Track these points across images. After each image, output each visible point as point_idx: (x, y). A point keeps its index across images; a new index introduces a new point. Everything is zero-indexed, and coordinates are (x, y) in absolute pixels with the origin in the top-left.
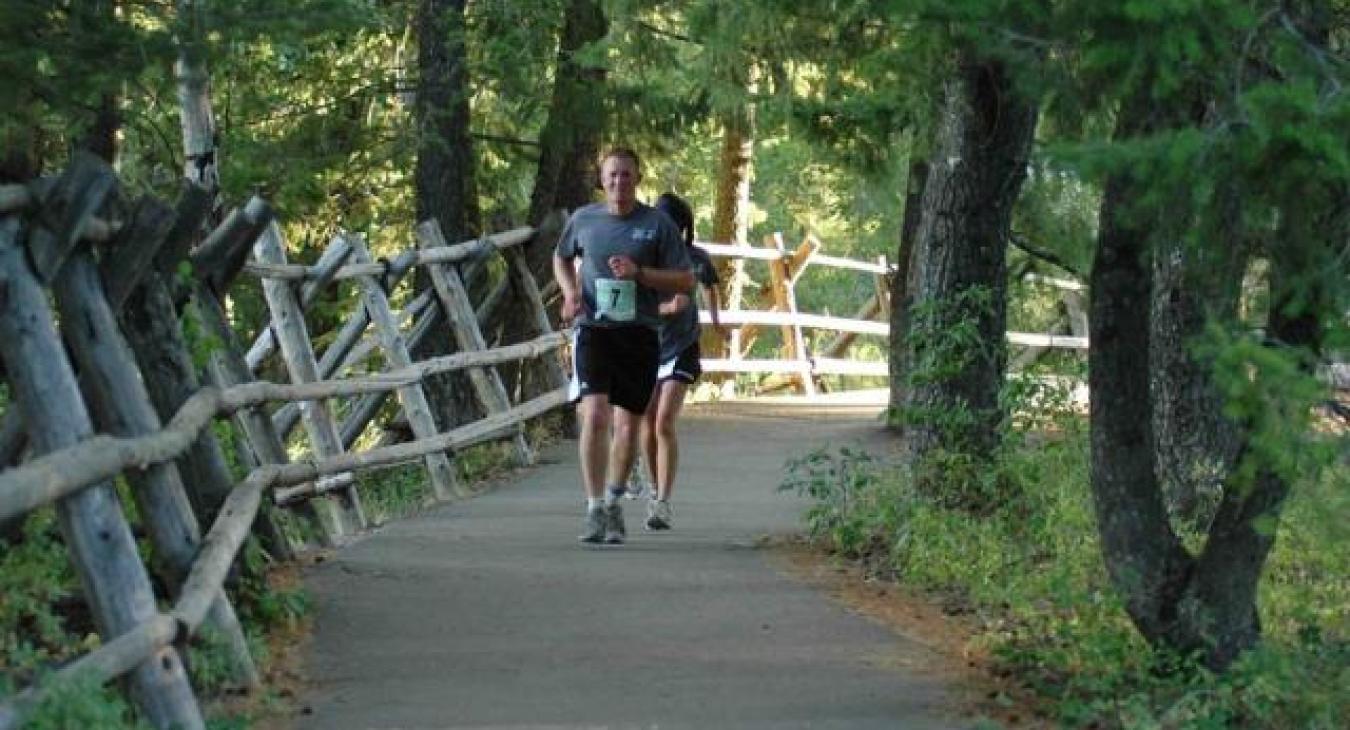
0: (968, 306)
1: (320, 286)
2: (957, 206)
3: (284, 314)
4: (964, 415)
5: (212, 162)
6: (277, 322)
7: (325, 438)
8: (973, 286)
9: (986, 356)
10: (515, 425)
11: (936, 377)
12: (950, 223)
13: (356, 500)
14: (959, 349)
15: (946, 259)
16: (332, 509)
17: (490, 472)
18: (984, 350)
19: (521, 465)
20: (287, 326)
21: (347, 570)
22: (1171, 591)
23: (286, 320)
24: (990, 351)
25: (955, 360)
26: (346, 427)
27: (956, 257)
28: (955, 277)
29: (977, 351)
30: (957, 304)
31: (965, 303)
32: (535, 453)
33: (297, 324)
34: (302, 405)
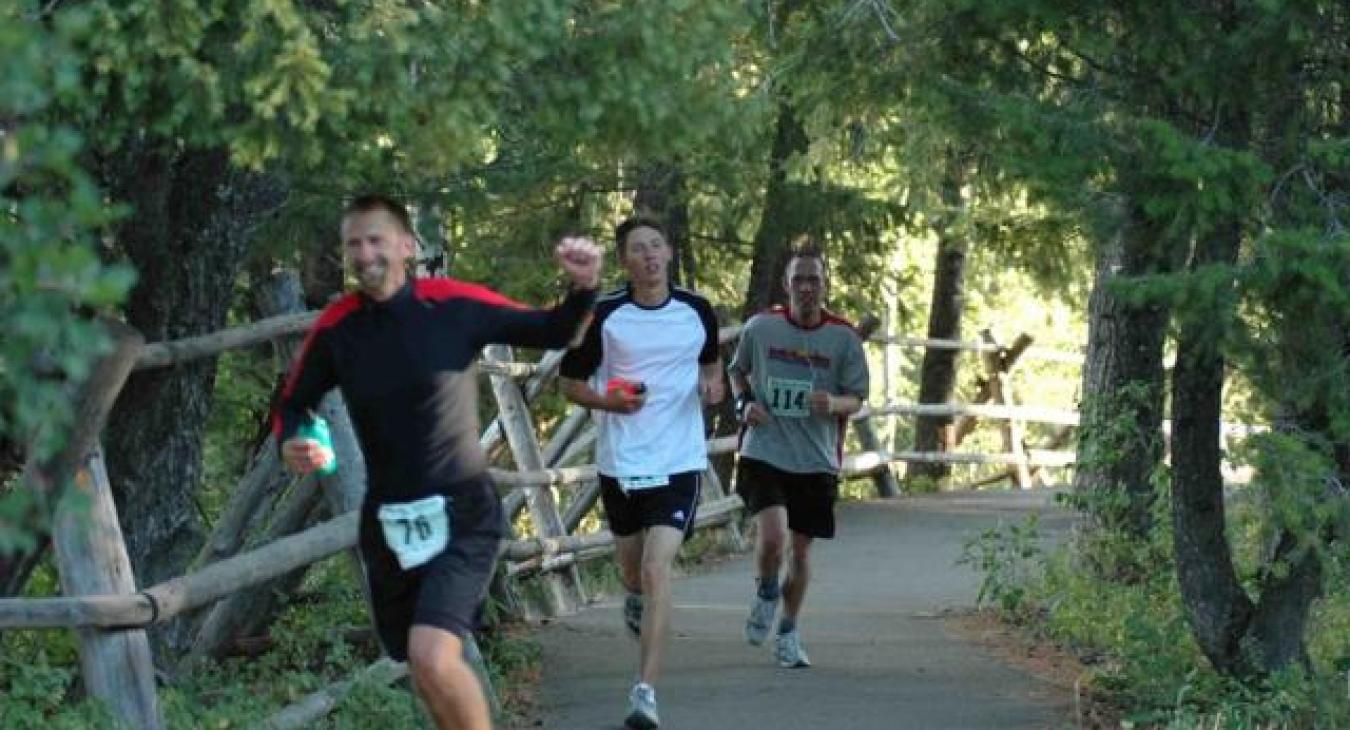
0: (1129, 400)
1: (544, 382)
2: (1118, 309)
3: (511, 408)
4: (1123, 498)
5: (442, 266)
6: (505, 415)
7: (548, 522)
8: (1132, 382)
9: (1144, 444)
10: (728, 513)
11: (1100, 464)
12: (1113, 325)
13: (577, 580)
14: (1120, 439)
15: (1108, 357)
16: (556, 587)
17: (704, 558)
18: (1142, 441)
19: (734, 552)
20: (513, 419)
21: (570, 629)
22: (1233, 631)
23: (514, 412)
24: (1148, 441)
25: (1116, 448)
26: (567, 516)
27: (1116, 356)
28: (1116, 374)
29: (1136, 440)
30: (1118, 398)
31: (1126, 397)
32: (747, 540)
33: (523, 416)
34: (528, 492)
